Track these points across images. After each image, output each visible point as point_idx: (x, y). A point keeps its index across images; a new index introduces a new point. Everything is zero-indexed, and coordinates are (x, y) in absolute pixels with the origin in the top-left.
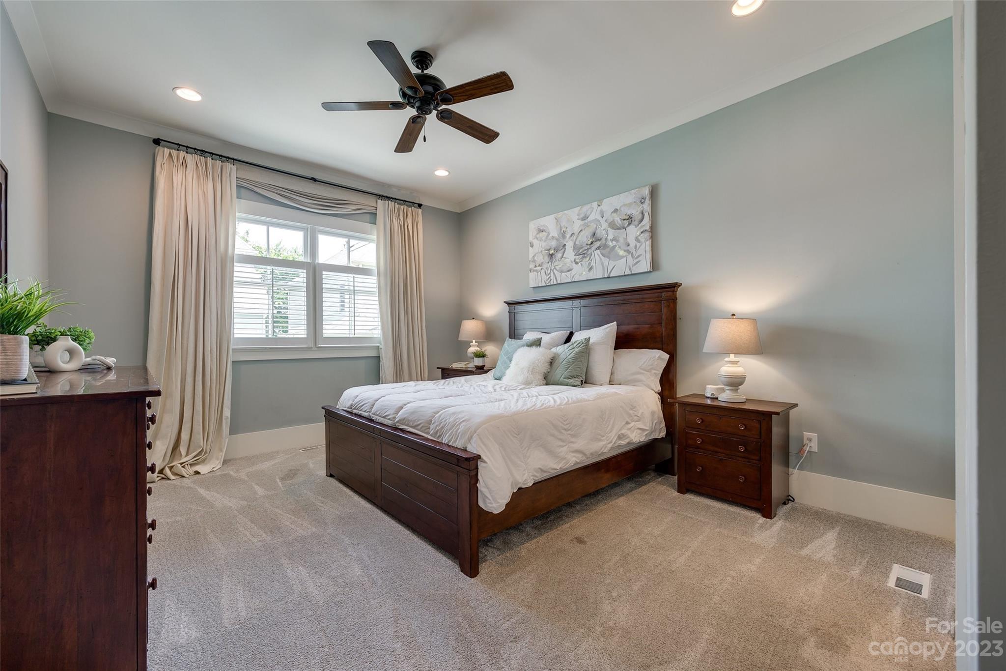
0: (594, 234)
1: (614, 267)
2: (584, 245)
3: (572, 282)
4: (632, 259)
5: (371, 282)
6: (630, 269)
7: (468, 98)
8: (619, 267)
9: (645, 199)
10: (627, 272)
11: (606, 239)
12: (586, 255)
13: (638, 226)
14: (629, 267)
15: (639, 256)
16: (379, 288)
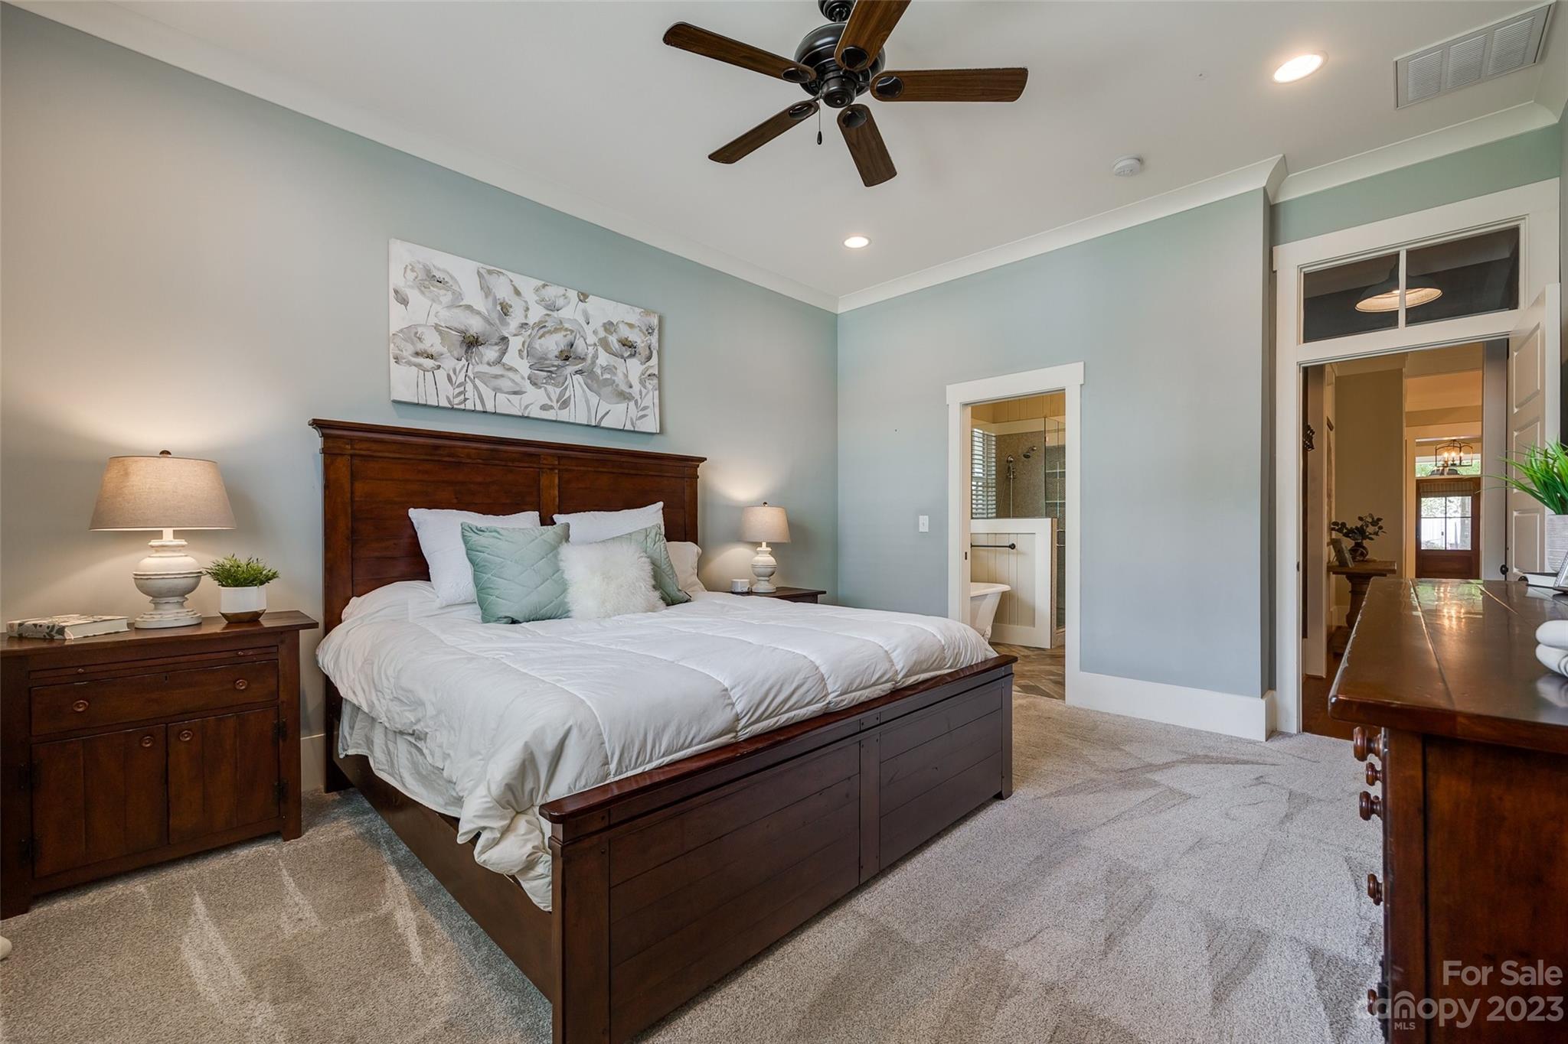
0: (572, 345)
1: (608, 413)
2: (551, 356)
3: (522, 417)
4: (635, 407)
6: (633, 424)
7: (853, 144)
8: (617, 415)
9: (653, 330)
10: (629, 427)
11: (593, 363)
12: (553, 375)
13: (645, 364)
14: (631, 419)
15: (645, 408)
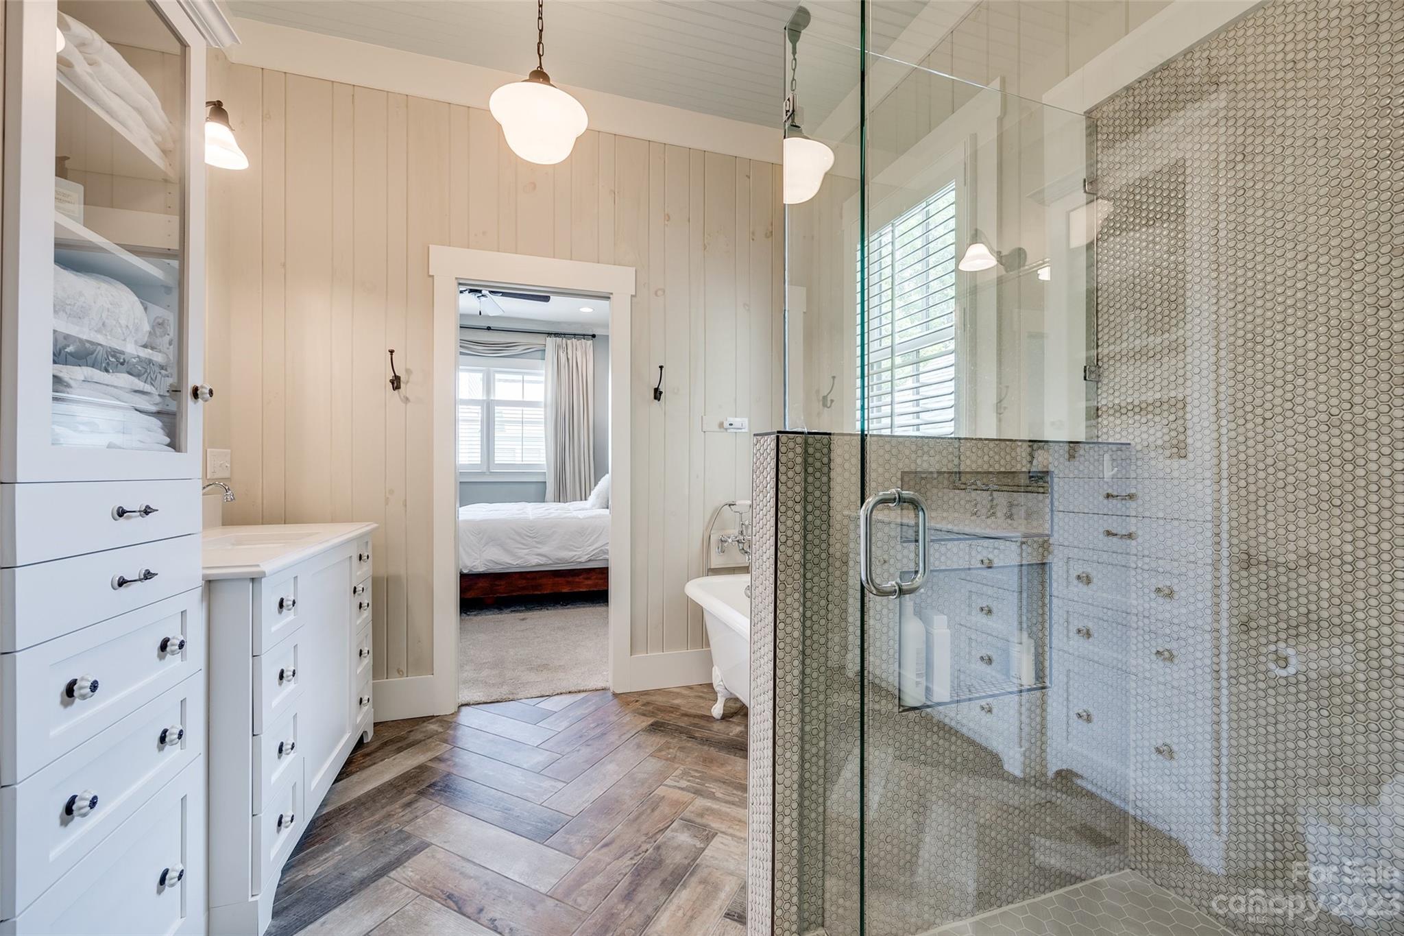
5: (539, 413)
16: (545, 418)
